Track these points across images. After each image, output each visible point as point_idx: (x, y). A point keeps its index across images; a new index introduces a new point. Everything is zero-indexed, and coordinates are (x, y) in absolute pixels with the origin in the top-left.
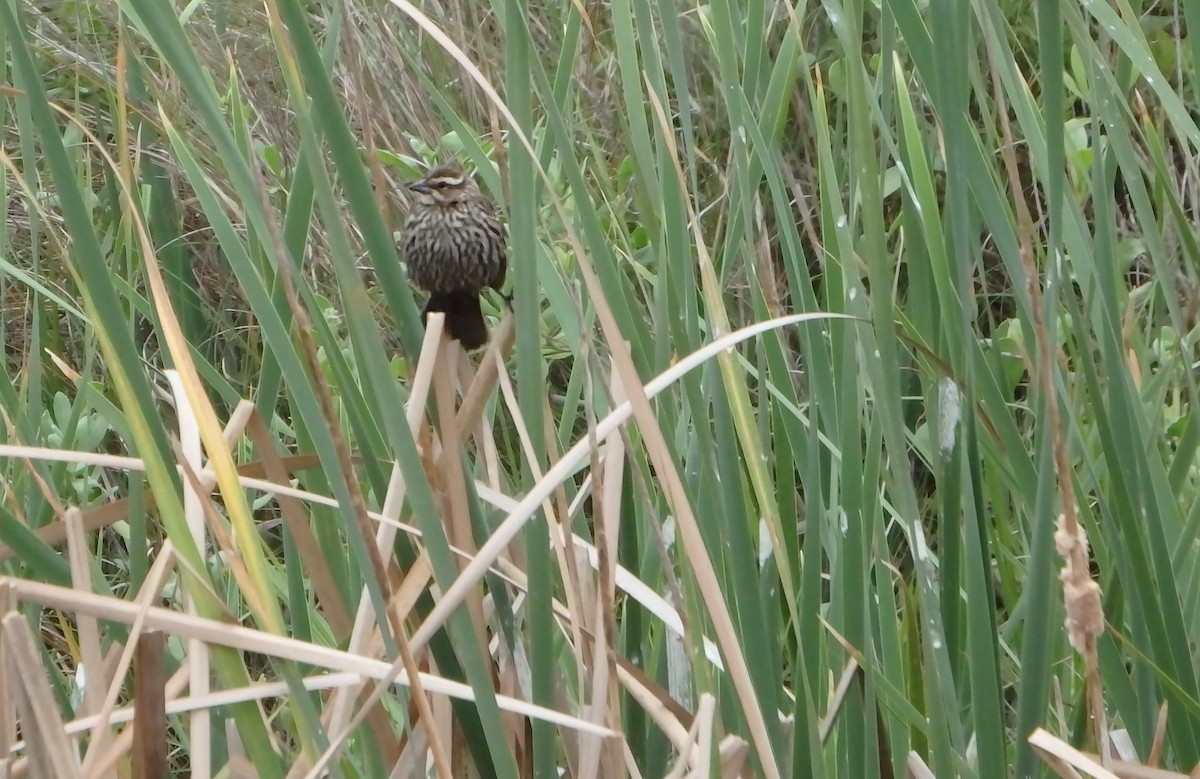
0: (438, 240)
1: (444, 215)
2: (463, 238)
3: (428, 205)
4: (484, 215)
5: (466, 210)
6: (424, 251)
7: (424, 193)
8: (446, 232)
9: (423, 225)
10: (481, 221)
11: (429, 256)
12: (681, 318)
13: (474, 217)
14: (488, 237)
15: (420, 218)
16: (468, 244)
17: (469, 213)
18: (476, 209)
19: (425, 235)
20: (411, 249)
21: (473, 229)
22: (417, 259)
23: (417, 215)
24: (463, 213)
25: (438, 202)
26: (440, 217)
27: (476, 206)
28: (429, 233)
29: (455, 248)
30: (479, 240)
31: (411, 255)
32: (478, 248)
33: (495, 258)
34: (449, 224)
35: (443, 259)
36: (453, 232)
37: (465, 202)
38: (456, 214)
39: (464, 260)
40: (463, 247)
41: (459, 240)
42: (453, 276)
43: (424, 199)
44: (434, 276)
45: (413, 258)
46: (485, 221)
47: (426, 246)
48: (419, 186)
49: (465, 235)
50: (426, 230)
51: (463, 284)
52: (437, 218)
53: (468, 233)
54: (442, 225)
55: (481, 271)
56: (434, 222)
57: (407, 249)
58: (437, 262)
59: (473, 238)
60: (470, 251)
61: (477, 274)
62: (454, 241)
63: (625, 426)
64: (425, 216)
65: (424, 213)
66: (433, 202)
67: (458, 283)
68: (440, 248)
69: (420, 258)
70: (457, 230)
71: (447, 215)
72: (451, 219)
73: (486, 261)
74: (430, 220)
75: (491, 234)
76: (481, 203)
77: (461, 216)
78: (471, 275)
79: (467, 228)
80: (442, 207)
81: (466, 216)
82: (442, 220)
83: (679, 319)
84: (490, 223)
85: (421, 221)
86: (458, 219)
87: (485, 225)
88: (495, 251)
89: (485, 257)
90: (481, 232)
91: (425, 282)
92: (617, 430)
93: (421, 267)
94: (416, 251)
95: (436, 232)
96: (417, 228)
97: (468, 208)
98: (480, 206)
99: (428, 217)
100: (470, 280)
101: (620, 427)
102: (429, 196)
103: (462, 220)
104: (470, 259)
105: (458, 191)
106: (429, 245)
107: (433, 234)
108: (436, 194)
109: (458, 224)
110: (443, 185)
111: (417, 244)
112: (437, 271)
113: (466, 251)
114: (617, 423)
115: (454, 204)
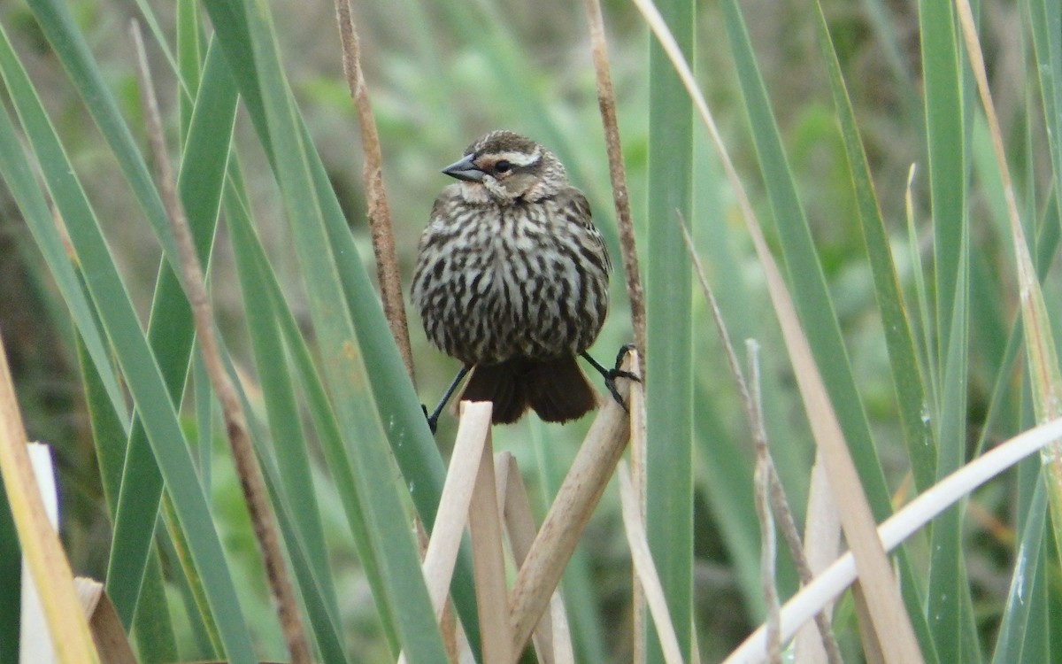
0: (489, 271)
1: (503, 223)
2: (530, 272)
3: (473, 205)
4: (574, 228)
5: (542, 219)
6: (458, 289)
7: (469, 180)
8: (502, 254)
9: (461, 242)
10: (569, 242)
11: (466, 300)
12: (925, 419)
13: (557, 232)
14: (580, 270)
15: (455, 227)
16: (540, 282)
17: (549, 226)
18: (562, 218)
19: (464, 260)
20: (434, 284)
21: (551, 256)
22: (443, 303)
23: (449, 221)
24: (537, 223)
25: (495, 199)
26: (496, 227)
27: (561, 212)
28: (472, 259)
29: (514, 289)
30: (564, 275)
31: (431, 297)
32: (559, 288)
33: (591, 308)
34: (511, 242)
35: (493, 306)
36: (515, 257)
37: (541, 201)
38: (524, 223)
39: (533, 309)
40: (531, 286)
41: (522, 273)
42: (510, 338)
43: (470, 192)
44: (473, 336)
45: (437, 300)
46: (576, 241)
47: (462, 279)
48: (460, 168)
49: (535, 265)
50: (467, 251)
51: (529, 349)
52: (489, 229)
53: (541, 260)
54: (498, 243)
55: (563, 329)
56: (482, 236)
57: (426, 285)
58: (482, 309)
59: (551, 272)
60: (543, 293)
61: (558, 334)
62: (514, 272)
63: (828, 617)
64: (468, 222)
65: (463, 218)
66: (485, 200)
67: (518, 347)
68: (489, 287)
69: (451, 300)
70: (523, 254)
71: (509, 224)
72: (515, 234)
73: (573, 312)
74: (475, 232)
75: (585, 263)
76: (572, 205)
77: (533, 228)
78: (546, 337)
79: (540, 252)
80: (501, 207)
81: (542, 230)
82: (499, 234)
83: (921, 422)
84: (587, 244)
85: (458, 233)
86: (528, 233)
87: (575, 248)
88: (592, 296)
89: (571, 303)
90: (567, 261)
91: (456, 344)
92: (813, 626)
93: (451, 318)
94: (443, 288)
95: (486, 256)
96: (448, 248)
97: (546, 213)
98: (568, 211)
99: (472, 226)
100: (542, 344)
101: (819, 618)
102: (478, 187)
103: (534, 236)
104: (543, 307)
105: (530, 178)
106: (470, 276)
107: (479, 260)
108: (490, 182)
109: (526, 244)
110: (502, 166)
111: (447, 276)
112: (481, 326)
113: (536, 294)
114: (814, 608)
115: (521, 202)
